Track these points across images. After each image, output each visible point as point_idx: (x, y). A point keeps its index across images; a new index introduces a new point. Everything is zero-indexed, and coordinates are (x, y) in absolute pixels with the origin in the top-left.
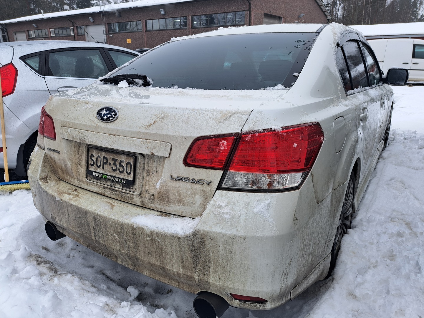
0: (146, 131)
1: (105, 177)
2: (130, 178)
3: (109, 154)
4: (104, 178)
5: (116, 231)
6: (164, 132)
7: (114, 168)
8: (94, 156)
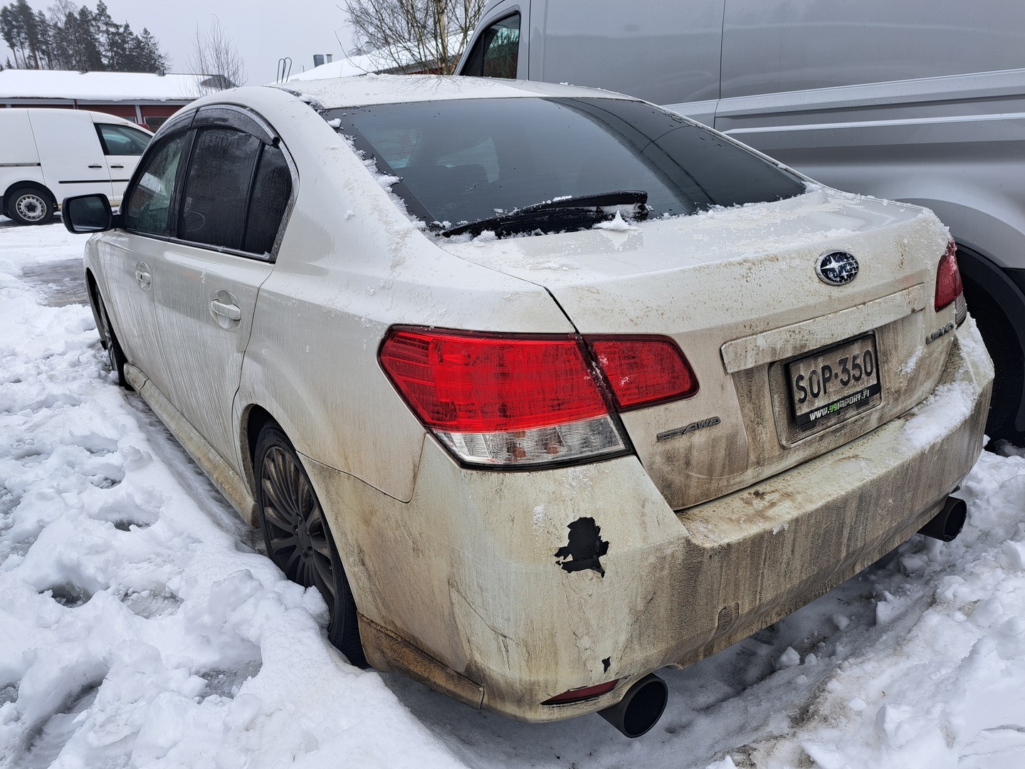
2: (873, 380)
7: (845, 378)
8: (802, 378)
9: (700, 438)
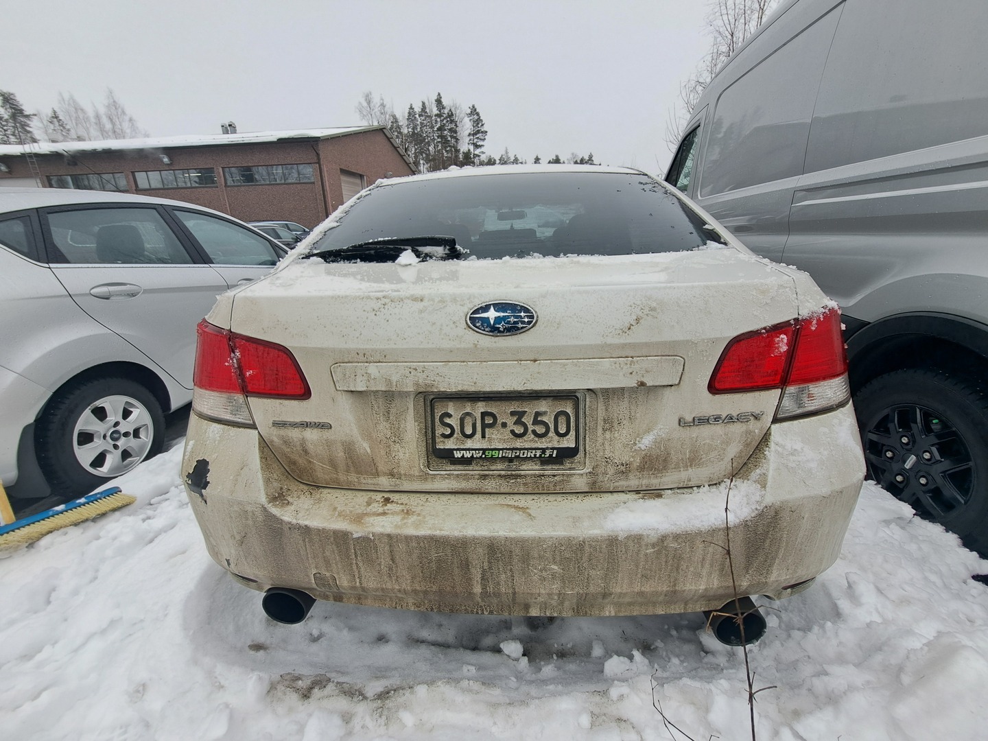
0: (622, 341)
1: (492, 455)
2: (569, 442)
3: (499, 403)
4: (492, 457)
5: (558, 558)
6: (667, 336)
7: (519, 430)
8: (450, 416)
9: (311, 435)
